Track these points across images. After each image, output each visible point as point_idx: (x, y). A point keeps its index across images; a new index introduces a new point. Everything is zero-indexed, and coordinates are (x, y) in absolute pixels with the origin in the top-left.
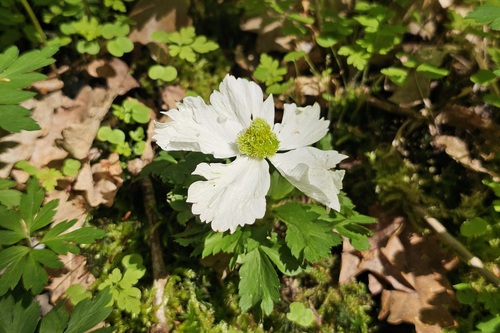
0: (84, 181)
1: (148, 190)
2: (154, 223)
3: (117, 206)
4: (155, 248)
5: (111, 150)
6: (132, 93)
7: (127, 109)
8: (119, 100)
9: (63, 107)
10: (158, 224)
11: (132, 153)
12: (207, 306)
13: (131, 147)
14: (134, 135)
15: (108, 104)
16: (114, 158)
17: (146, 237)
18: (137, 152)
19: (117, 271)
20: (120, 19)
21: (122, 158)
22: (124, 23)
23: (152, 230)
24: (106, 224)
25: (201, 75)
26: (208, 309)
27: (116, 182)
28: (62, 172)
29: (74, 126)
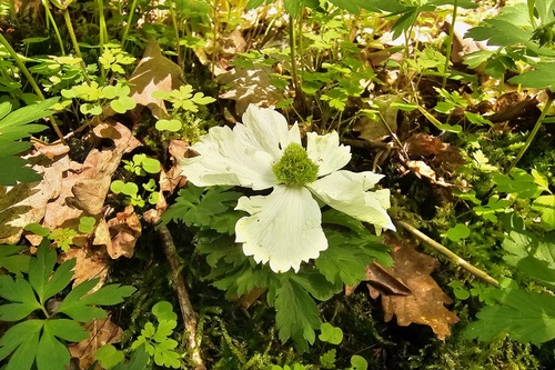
0: (102, 236)
1: (167, 237)
2: (176, 268)
3: (137, 256)
4: (181, 292)
5: (126, 202)
6: (137, 151)
7: (137, 163)
8: (128, 156)
9: (71, 170)
10: (181, 268)
11: (147, 203)
12: (238, 339)
13: (144, 199)
14: (147, 187)
15: (117, 160)
16: (129, 210)
17: (171, 282)
18: (151, 202)
19: (149, 325)
20: (120, 82)
21: (137, 210)
22: (124, 85)
23: (176, 274)
24: (128, 275)
25: (197, 131)
26: (241, 342)
27: (133, 233)
28: (77, 230)
29: (85, 182)
